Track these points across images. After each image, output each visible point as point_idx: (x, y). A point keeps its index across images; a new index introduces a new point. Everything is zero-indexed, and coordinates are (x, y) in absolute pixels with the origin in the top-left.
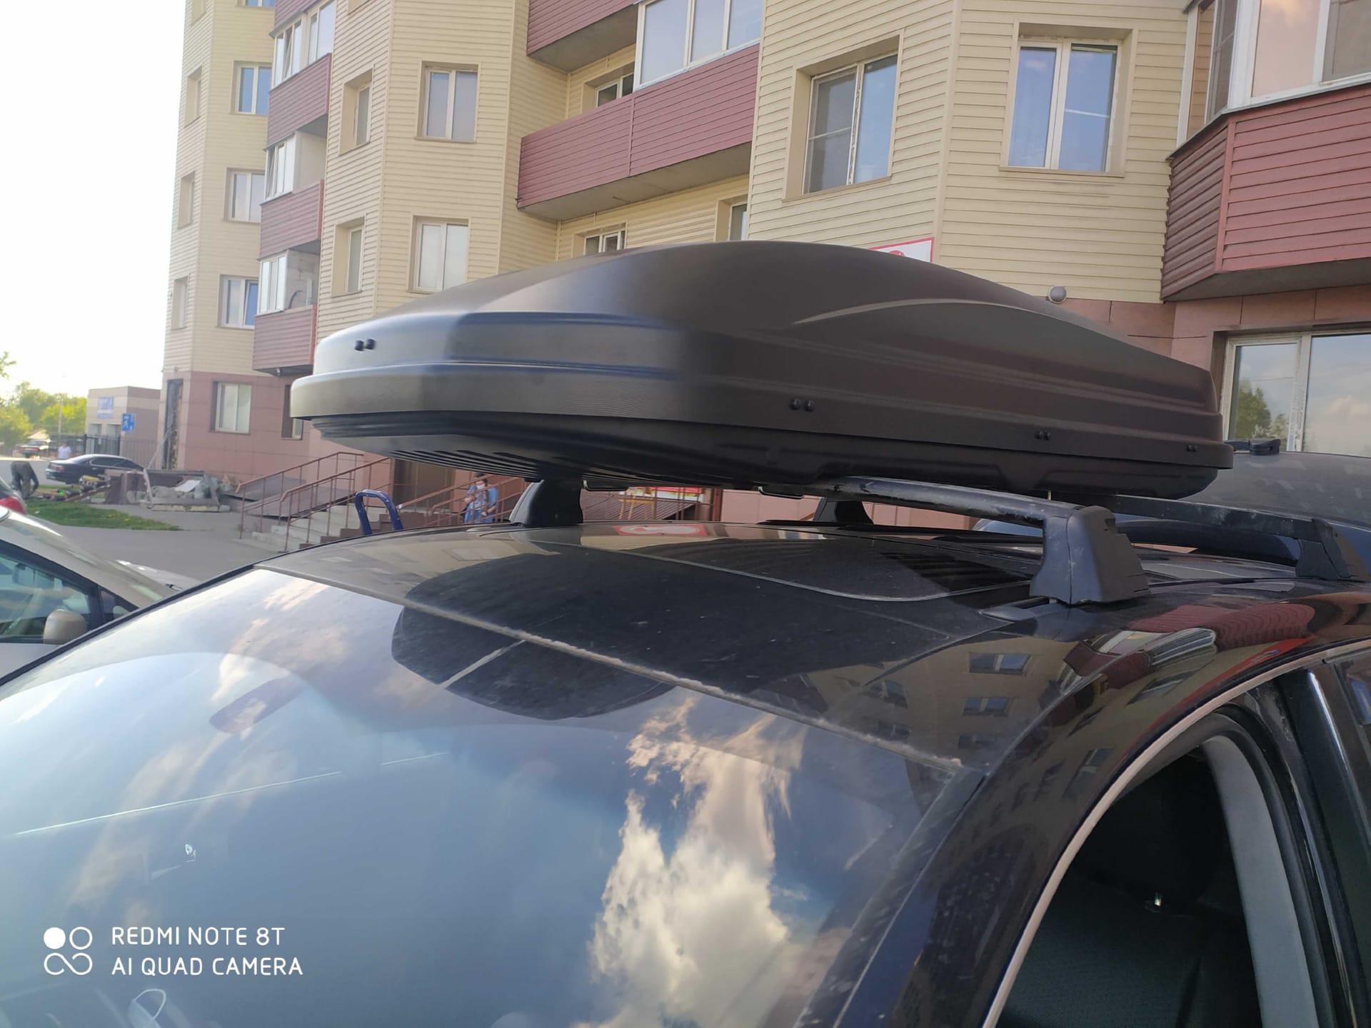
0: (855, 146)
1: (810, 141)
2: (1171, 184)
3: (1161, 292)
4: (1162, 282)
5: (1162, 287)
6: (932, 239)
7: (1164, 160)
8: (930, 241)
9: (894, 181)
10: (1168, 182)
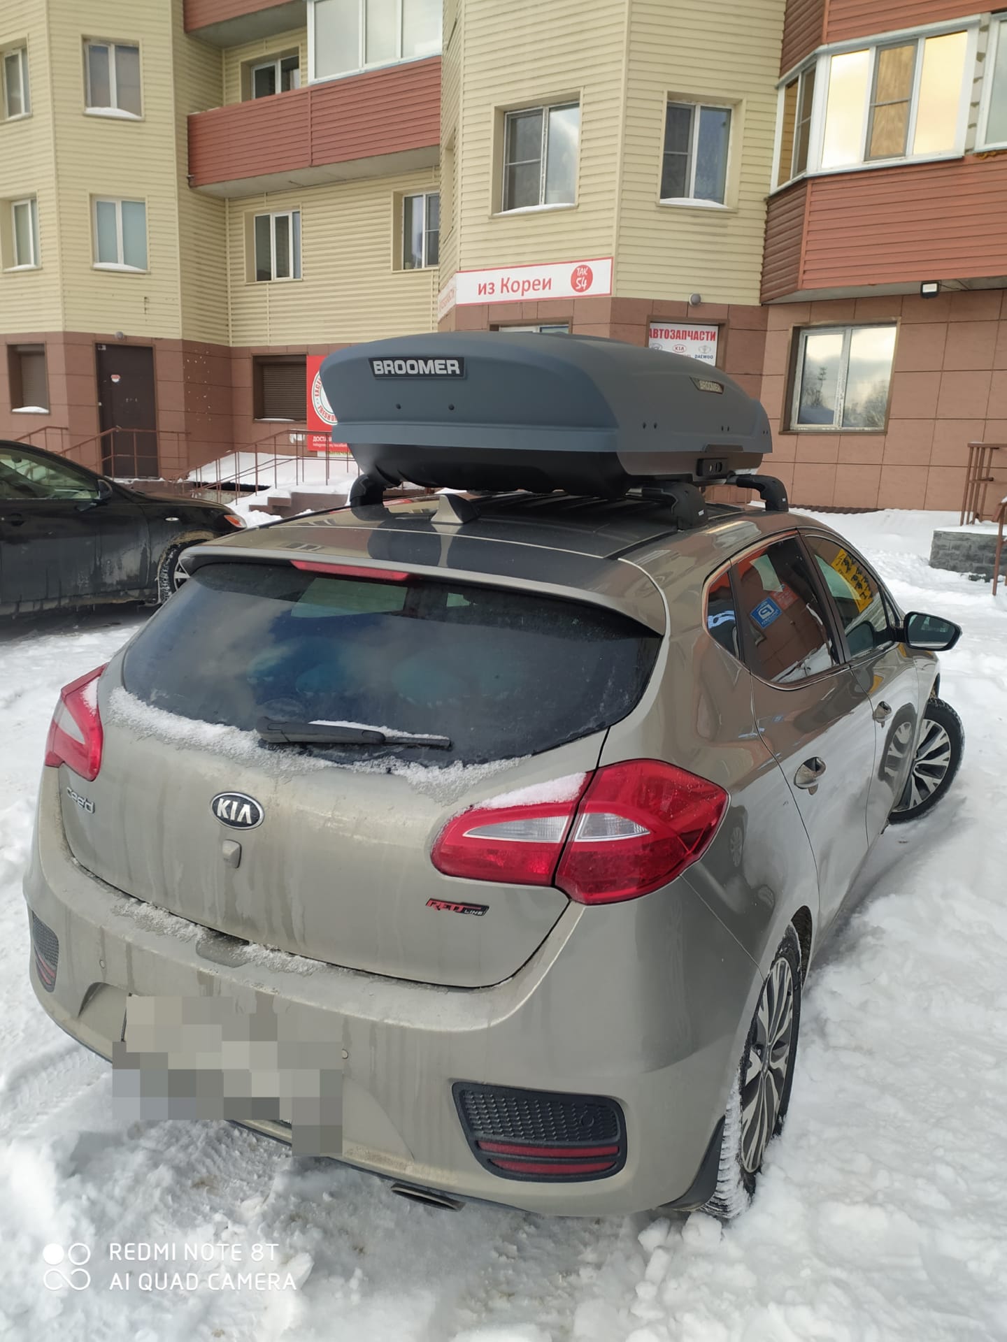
0: (544, 175)
1: (506, 167)
2: (768, 217)
3: (761, 298)
4: (761, 290)
5: (761, 294)
6: (612, 258)
7: (762, 199)
8: (610, 260)
9: (581, 209)
10: (765, 216)
